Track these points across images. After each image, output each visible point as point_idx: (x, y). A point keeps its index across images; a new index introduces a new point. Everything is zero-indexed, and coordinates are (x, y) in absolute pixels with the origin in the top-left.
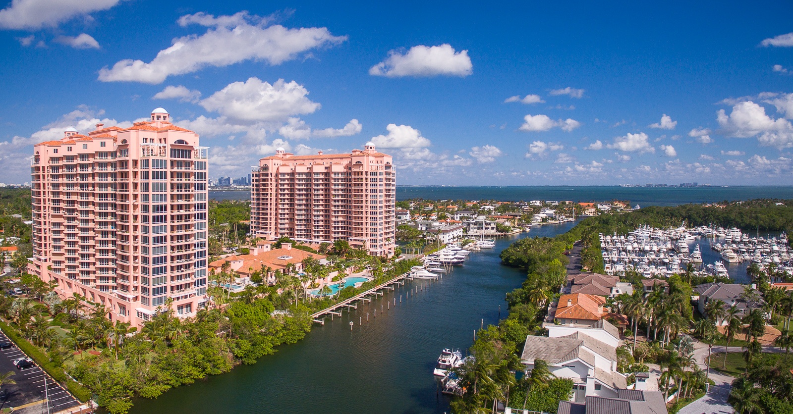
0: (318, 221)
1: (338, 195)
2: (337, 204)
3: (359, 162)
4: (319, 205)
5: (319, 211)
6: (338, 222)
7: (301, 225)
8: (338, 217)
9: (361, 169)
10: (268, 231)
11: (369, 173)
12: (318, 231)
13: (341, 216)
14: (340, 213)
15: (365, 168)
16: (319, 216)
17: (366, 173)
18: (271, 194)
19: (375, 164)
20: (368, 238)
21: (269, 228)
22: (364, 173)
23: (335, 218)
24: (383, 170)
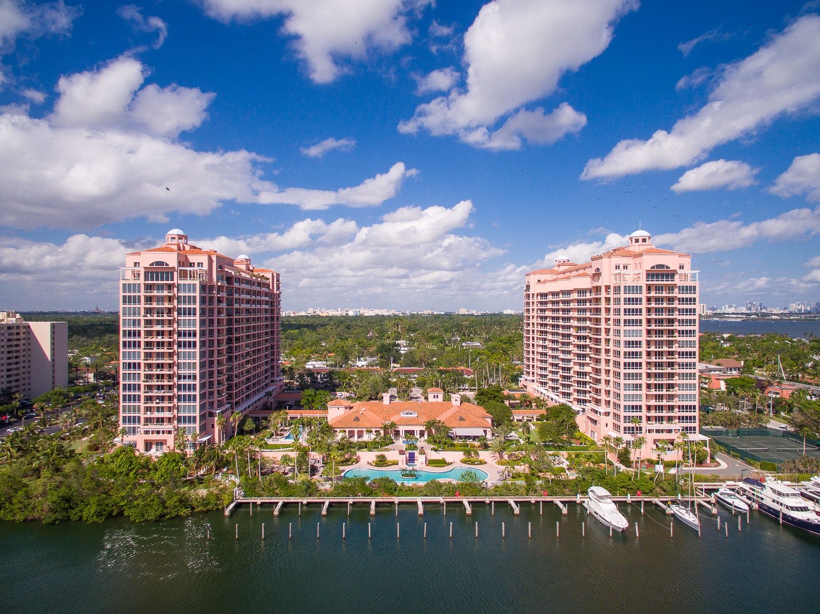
0: (569, 369)
1: (585, 329)
2: (583, 343)
3: (598, 269)
4: (568, 344)
6: (585, 374)
7: (556, 373)
9: (599, 283)
12: (569, 386)
13: (589, 365)
14: (588, 359)
15: (605, 280)
17: (608, 287)
19: (631, 270)
20: (608, 410)
21: (531, 373)
22: (603, 289)
23: (578, 367)
24: (643, 282)
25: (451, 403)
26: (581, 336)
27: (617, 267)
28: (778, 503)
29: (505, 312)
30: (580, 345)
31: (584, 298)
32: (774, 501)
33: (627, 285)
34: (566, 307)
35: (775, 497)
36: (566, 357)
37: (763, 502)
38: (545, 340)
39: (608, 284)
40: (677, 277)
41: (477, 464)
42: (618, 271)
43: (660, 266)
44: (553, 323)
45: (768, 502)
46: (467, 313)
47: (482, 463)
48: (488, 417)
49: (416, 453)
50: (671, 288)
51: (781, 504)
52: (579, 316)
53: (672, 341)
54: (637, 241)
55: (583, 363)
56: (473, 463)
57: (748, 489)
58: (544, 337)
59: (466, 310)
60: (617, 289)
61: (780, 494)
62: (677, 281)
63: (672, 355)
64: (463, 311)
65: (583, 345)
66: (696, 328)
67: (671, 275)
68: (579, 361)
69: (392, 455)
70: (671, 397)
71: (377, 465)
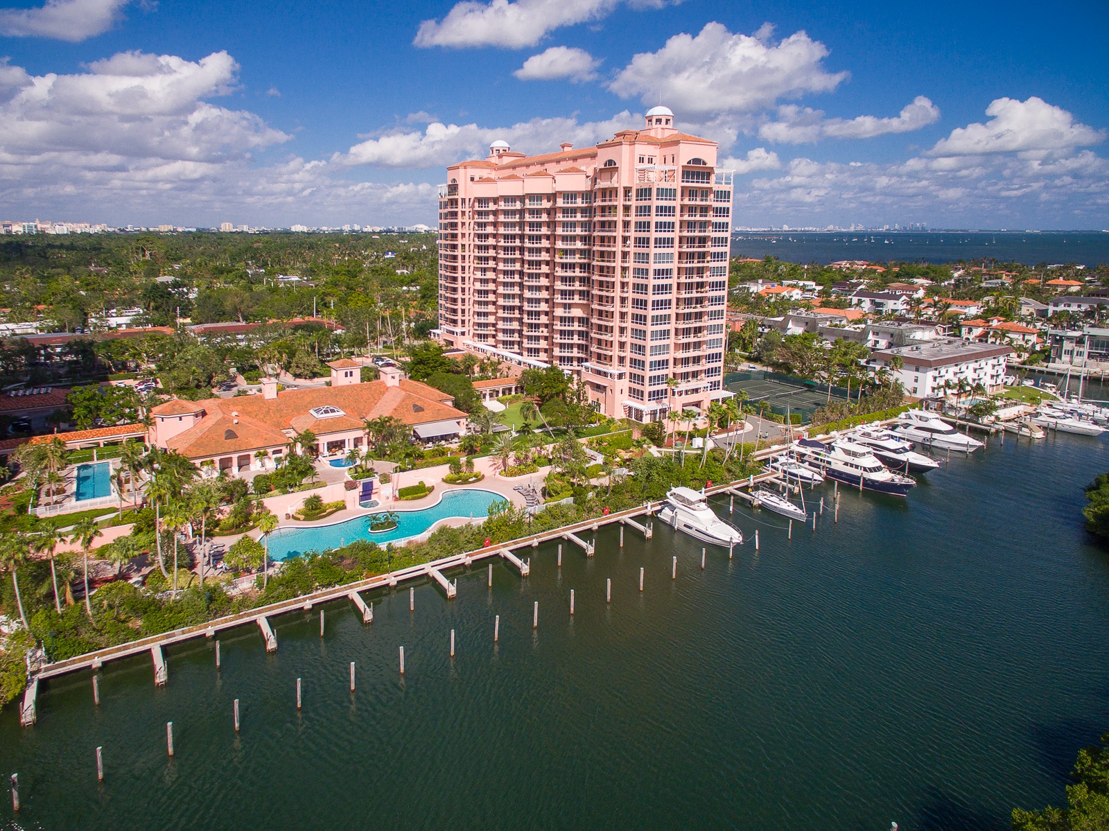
0: (538, 314)
1: (573, 252)
2: (569, 274)
3: (610, 162)
4: (538, 276)
5: (539, 288)
6: (571, 320)
7: (511, 320)
8: (570, 306)
9: (614, 183)
10: (459, 329)
11: (634, 193)
12: (537, 338)
13: (577, 305)
14: (576, 297)
15: (623, 179)
16: (538, 301)
17: (627, 191)
18: (463, 246)
19: (658, 166)
20: (623, 370)
21: (460, 322)
22: (621, 193)
23: (562, 309)
24: (678, 184)
25: (383, 382)
26: (566, 264)
27: (641, 160)
28: (852, 465)
29: (294, 229)
30: (566, 277)
31: (573, 205)
32: (846, 464)
33: (660, 187)
34: (535, 220)
35: (849, 459)
36: (534, 296)
37: (833, 466)
38: (484, 270)
39: (627, 185)
40: (713, 177)
41: (474, 482)
42: (642, 166)
43: (697, 161)
44: (506, 244)
45: (838, 466)
46: (234, 230)
47: (479, 478)
48: (447, 400)
49: (376, 481)
50: (705, 193)
51: (857, 467)
52: (565, 233)
53: (703, 268)
54: (659, 121)
55: (570, 304)
56: (465, 481)
57: (808, 453)
58: (483, 266)
59: (231, 225)
60: (644, 193)
61: (855, 454)
62: (713, 184)
63: (702, 287)
64: (227, 227)
65: (570, 278)
66: (727, 249)
67: (706, 174)
68: (564, 301)
69: (330, 494)
70: (697, 345)
71: (308, 517)
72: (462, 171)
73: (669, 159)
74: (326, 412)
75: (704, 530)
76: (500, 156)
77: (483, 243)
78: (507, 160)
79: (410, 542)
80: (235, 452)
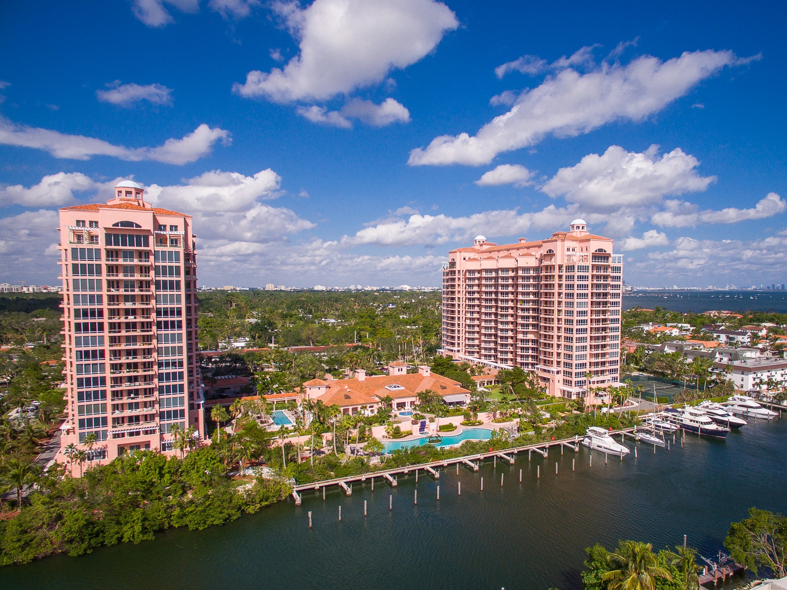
0: (507, 338)
1: (528, 301)
2: (526, 314)
3: (550, 251)
4: (507, 316)
5: (507, 323)
6: (528, 341)
7: (490, 342)
8: (527, 333)
9: (553, 262)
10: (456, 348)
11: (564, 268)
12: (506, 353)
13: (531, 333)
14: (531, 328)
15: (558, 260)
16: (507, 330)
17: (560, 267)
18: (459, 298)
19: (578, 253)
20: (559, 369)
21: (456, 344)
22: (557, 268)
23: (522, 335)
24: (589, 263)
25: (421, 374)
26: (524, 309)
27: (568, 250)
28: (694, 421)
30: (524, 316)
31: (528, 275)
32: (691, 421)
33: (580, 265)
34: (505, 283)
35: (692, 418)
36: (504, 328)
37: (684, 423)
39: (560, 263)
40: (610, 259)
41: (478, 425)
42: (569, 253)
43: (601, 250)
44: (486, 297)
45: (687, 422)
46: (275, 289)
47: (480, 423)
48: (457, 385)
49: (427, 421)
50: (606, 268)
51: (697, 422)
52: (523, 291)
53: (606, 310)
54: (578, 227)
55: (526, 332)
56: (473, 424)
57: (670, 415)
58: (471, 310)
59: (273, 285)
60: (570, 268)
61: (696, 415)
62: (610, 263)
63: (605, 322)
64: (270, 287)
65: (526, 316)
66: (620, 300)
67: (606, 257)
68: (523, 330)
69: (405, 426)
70: (604, 355)
71: (394, 437)
72: (458, 254)
73: (584, 249)
74: (395, 387)
75: (608, 447)
76: (481, 245)
77: (471, 297)
78: (485, 247)
79: (451, 447)
80: (351, 405)
